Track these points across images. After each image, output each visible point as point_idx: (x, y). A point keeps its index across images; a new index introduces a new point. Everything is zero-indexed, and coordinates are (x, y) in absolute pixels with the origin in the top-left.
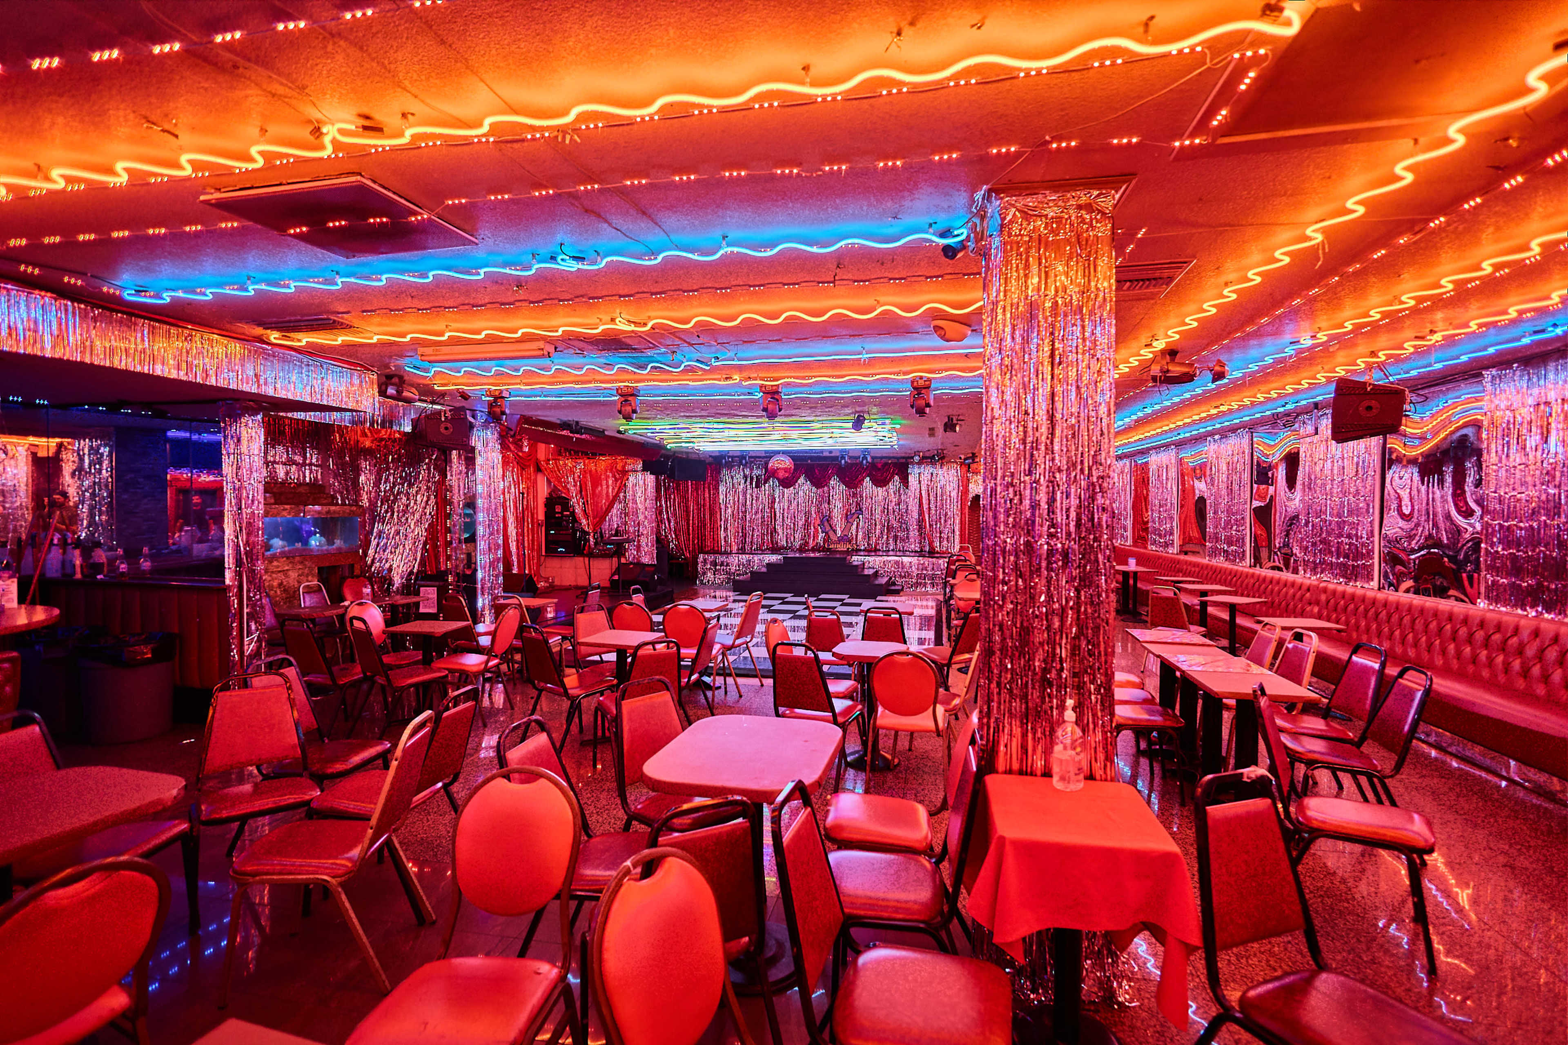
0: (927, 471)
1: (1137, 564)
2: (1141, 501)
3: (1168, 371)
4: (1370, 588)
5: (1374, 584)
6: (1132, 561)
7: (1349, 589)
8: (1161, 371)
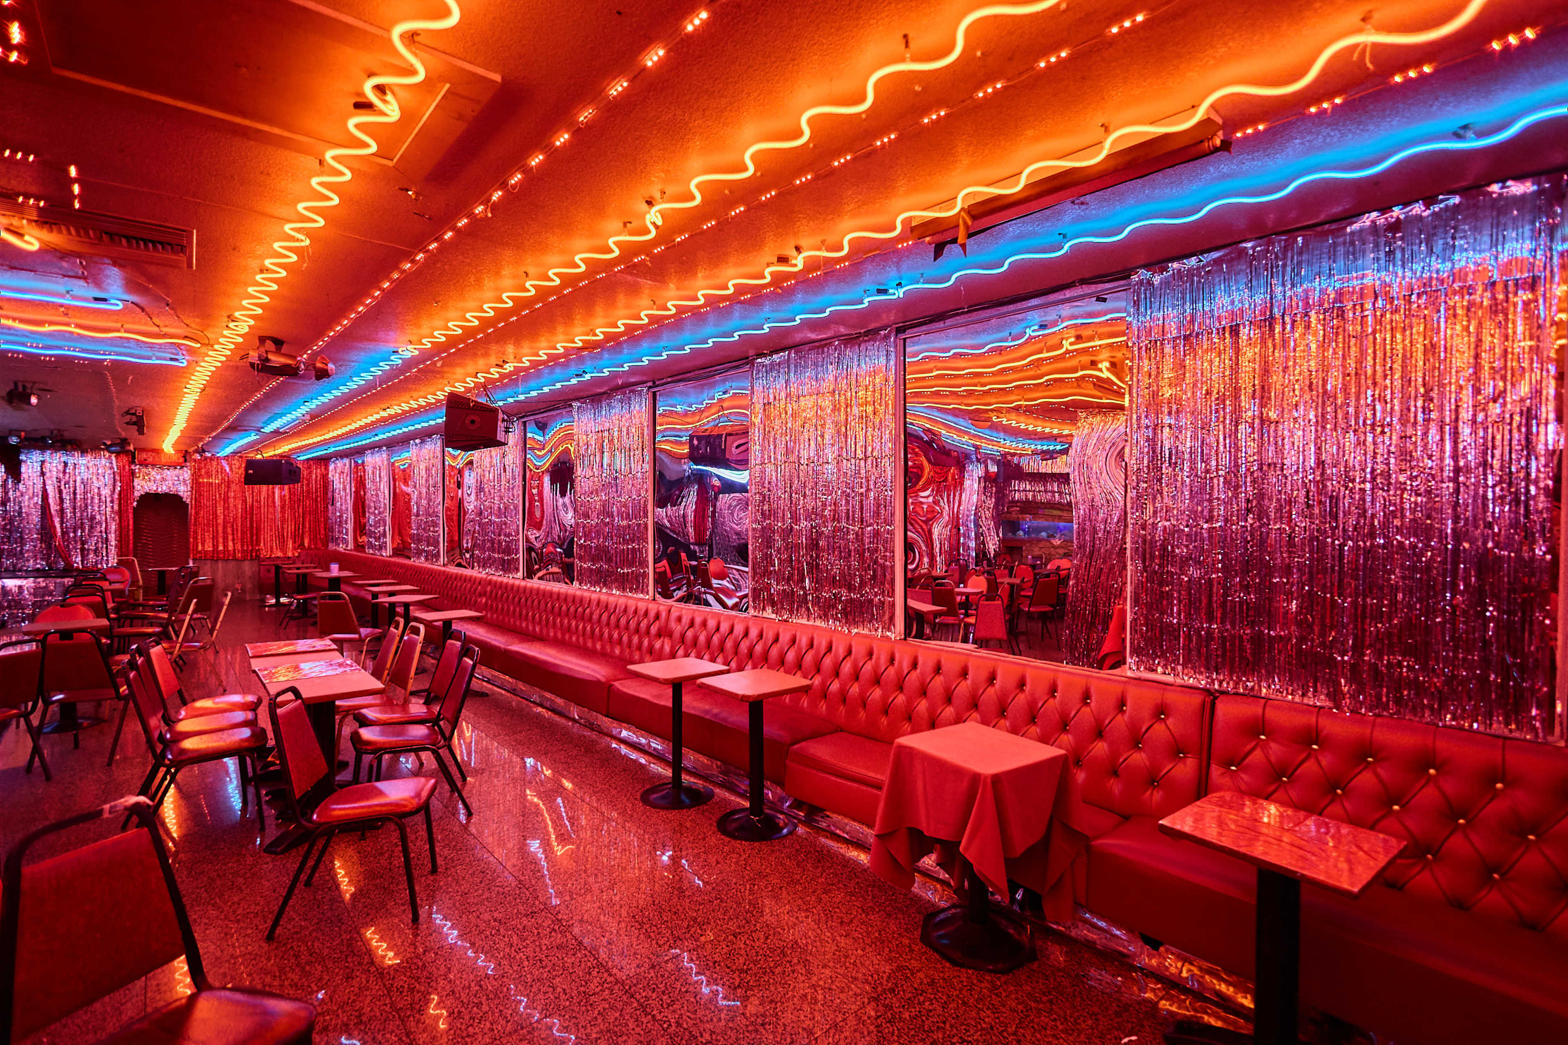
0: (54, 461)
1: (341, 569)
2: (360, 505)
3: (267, 360)
4: (517, 579)
5: (520, 574)
6: (335, 567)
7: (505, 580)
8: (260, 357)
